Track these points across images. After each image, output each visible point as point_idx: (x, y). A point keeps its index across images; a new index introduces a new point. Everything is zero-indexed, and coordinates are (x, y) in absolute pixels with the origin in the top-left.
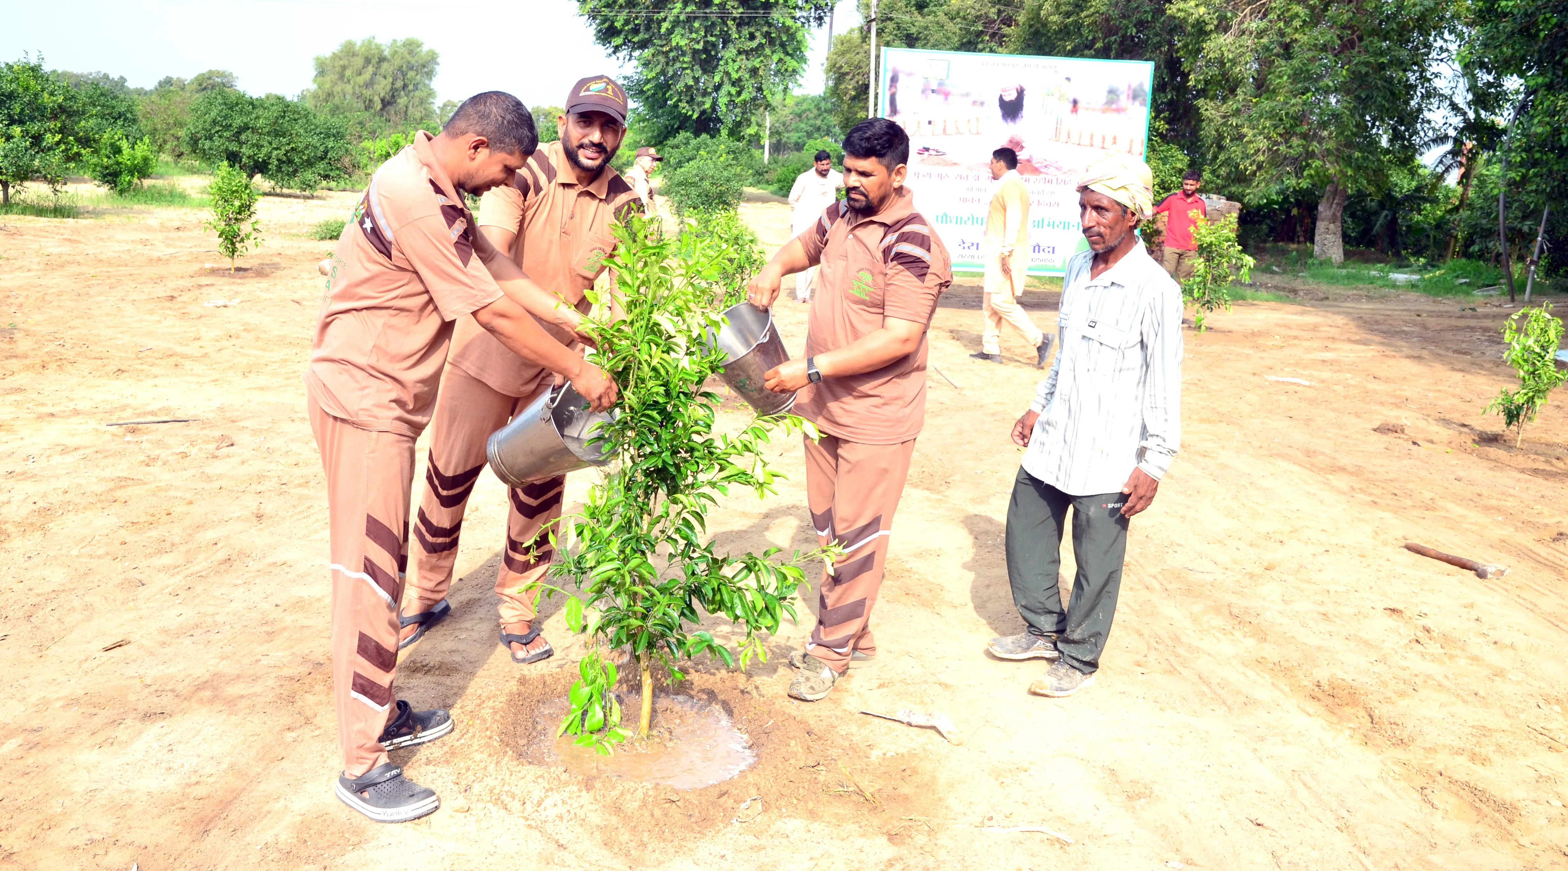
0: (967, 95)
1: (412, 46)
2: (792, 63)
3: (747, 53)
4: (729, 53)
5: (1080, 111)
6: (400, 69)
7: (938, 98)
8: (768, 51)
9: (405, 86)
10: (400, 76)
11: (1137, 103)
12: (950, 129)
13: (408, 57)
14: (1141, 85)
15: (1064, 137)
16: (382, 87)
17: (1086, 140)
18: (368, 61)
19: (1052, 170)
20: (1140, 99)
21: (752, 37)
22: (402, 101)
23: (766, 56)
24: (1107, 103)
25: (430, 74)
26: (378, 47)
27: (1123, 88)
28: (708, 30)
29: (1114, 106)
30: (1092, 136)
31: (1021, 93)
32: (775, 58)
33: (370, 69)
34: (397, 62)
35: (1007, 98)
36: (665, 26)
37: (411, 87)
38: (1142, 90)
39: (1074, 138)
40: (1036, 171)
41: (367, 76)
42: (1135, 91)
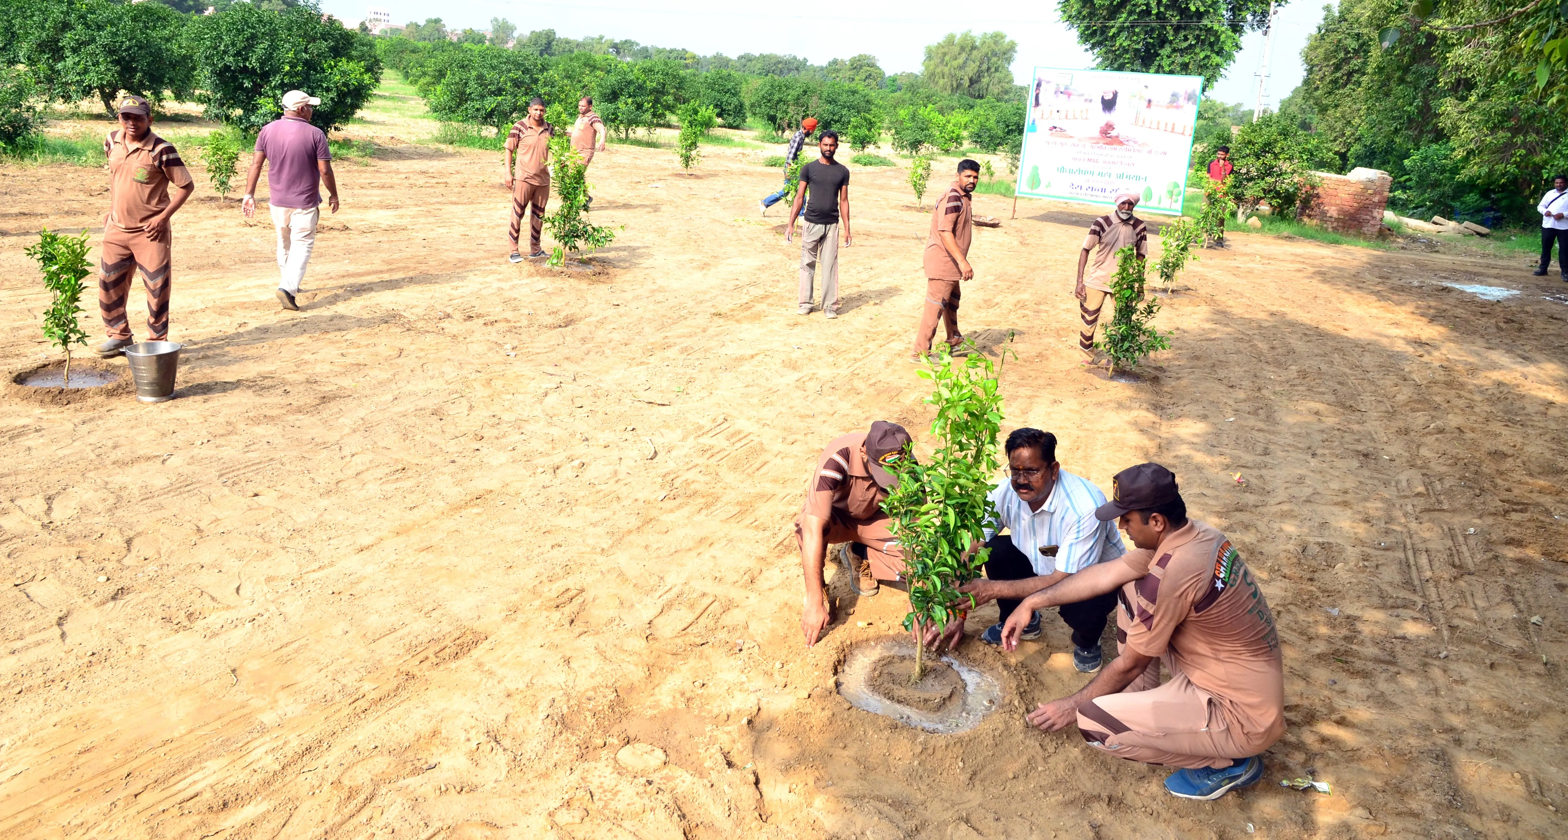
0: (1082, 95)
1: (997, 38)
3: (1182, 51)
4: (1166, 50)
6: (986, 55)
7: (1065, 97)
8: (1197, 50)
9: (989, 69)
10: (985, 60)
11: (1187, 103)
12: (1070, 116)
13: (993, 46)
14: (1193, 92)
15: (1140, 123)
16: (971, 69)
17: (1155, 125)
18: (963, 49)
19: (1131, 143)
21: (1186, 39)
22: (985, 80)
23: (1196, 54)
24: (1170, 102)
25: (1009, 60)
26: (972, 39)
27: (1182, 93)
28: (1150, 32)
29: (1175, 104)
30: (1159, 123)
31: (1115, 95)
32: (1202, 55)
33: (964, 56)
34: (984, 50)
35: (1106, 98)
36: (1113, 30)
37: (993, 70)
38: (1195, 100)
39: (1147, 124)
40: (1121, 143)
41: (960, 61)
42: (1189, 96)
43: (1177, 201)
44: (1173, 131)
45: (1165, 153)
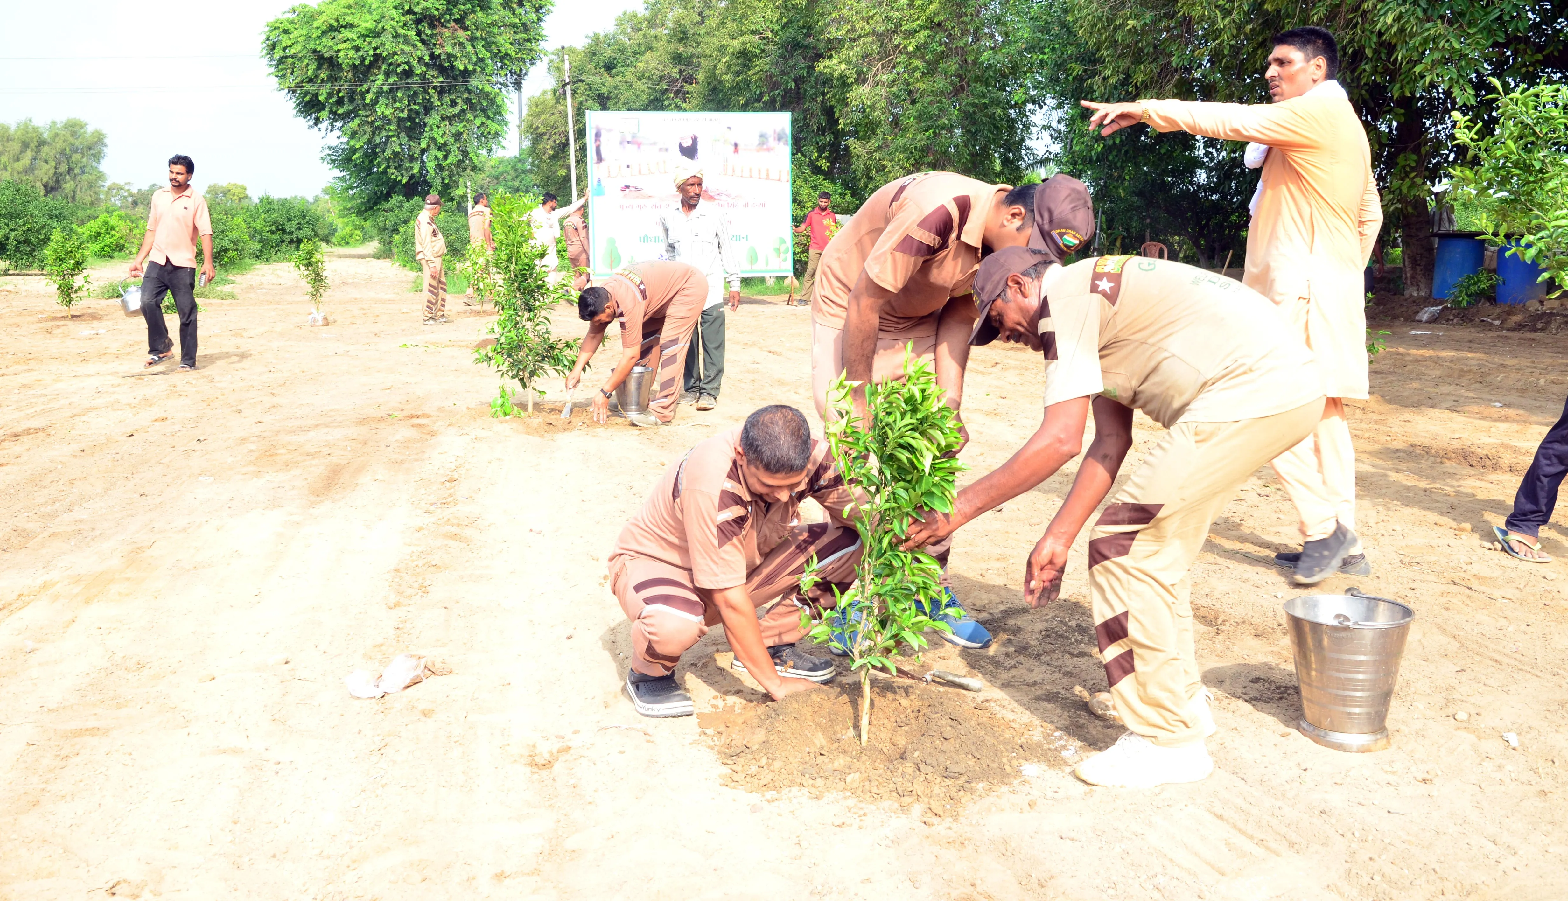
0: (655, 144)
1: (74, 128)
2: (493, 126)
3: (450, 119)
4: (433, 119)
5: (740, 152)
6: (63, 152)
7: (634, 147)
8: (470, 116)
9: (70, 170)
10: (63, 159)
11: (781, 144)
12: (644, 170)
13: (71, 140)
14: (783, 130)
15: (730, 172)
16: (45, 172)
17: (747, 173)
18: (25, 145)
19: (723, 197)
20: (783, 140)
21: (453, 104)
22: (68, 186)
23: (468, 121)
24: (759, 144)
25: (98, 157)
26: (35, 130)
27: (770, 133)
28: (412, 98)
29: (765, 147)
30: (751, 170)
31: (695, 140)
32: (478, 122)
33: (29, 154)
34: (59, 145)
35: (685, 145)
36: (369, 98)
37: (77, 171)
38: (786, 134)
39: (738, 172)
41: (26, 160)
42: (779, 134)
43: (786, 260)
44: (768, 178)
45: (763, 205)
